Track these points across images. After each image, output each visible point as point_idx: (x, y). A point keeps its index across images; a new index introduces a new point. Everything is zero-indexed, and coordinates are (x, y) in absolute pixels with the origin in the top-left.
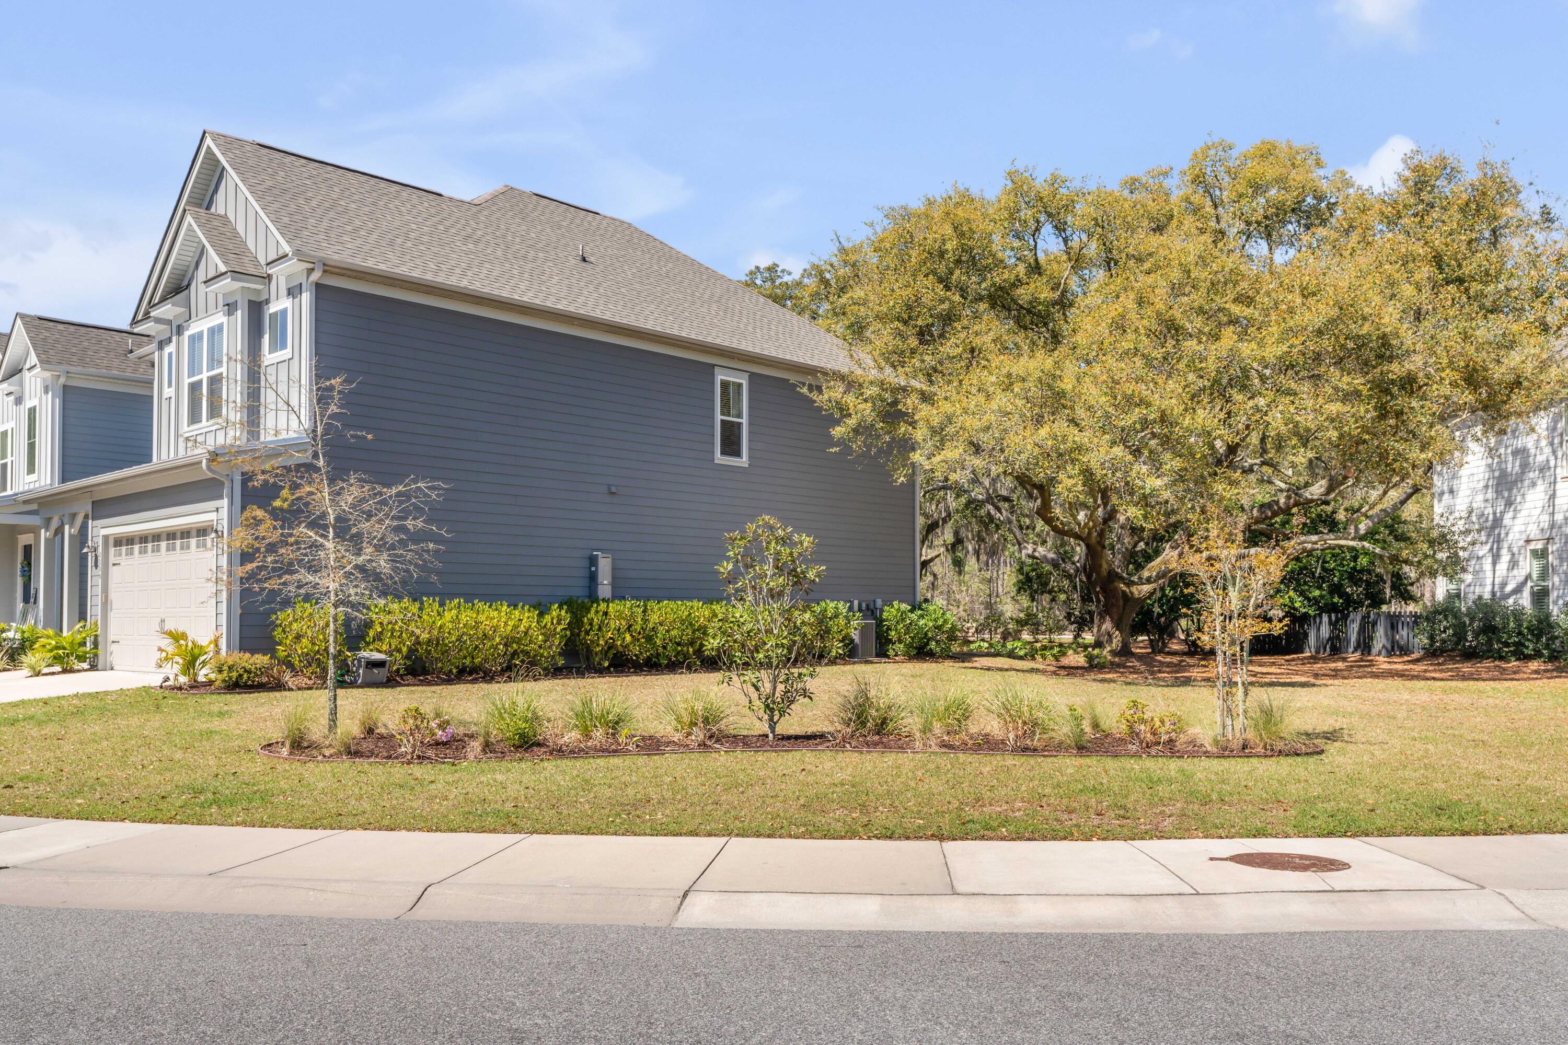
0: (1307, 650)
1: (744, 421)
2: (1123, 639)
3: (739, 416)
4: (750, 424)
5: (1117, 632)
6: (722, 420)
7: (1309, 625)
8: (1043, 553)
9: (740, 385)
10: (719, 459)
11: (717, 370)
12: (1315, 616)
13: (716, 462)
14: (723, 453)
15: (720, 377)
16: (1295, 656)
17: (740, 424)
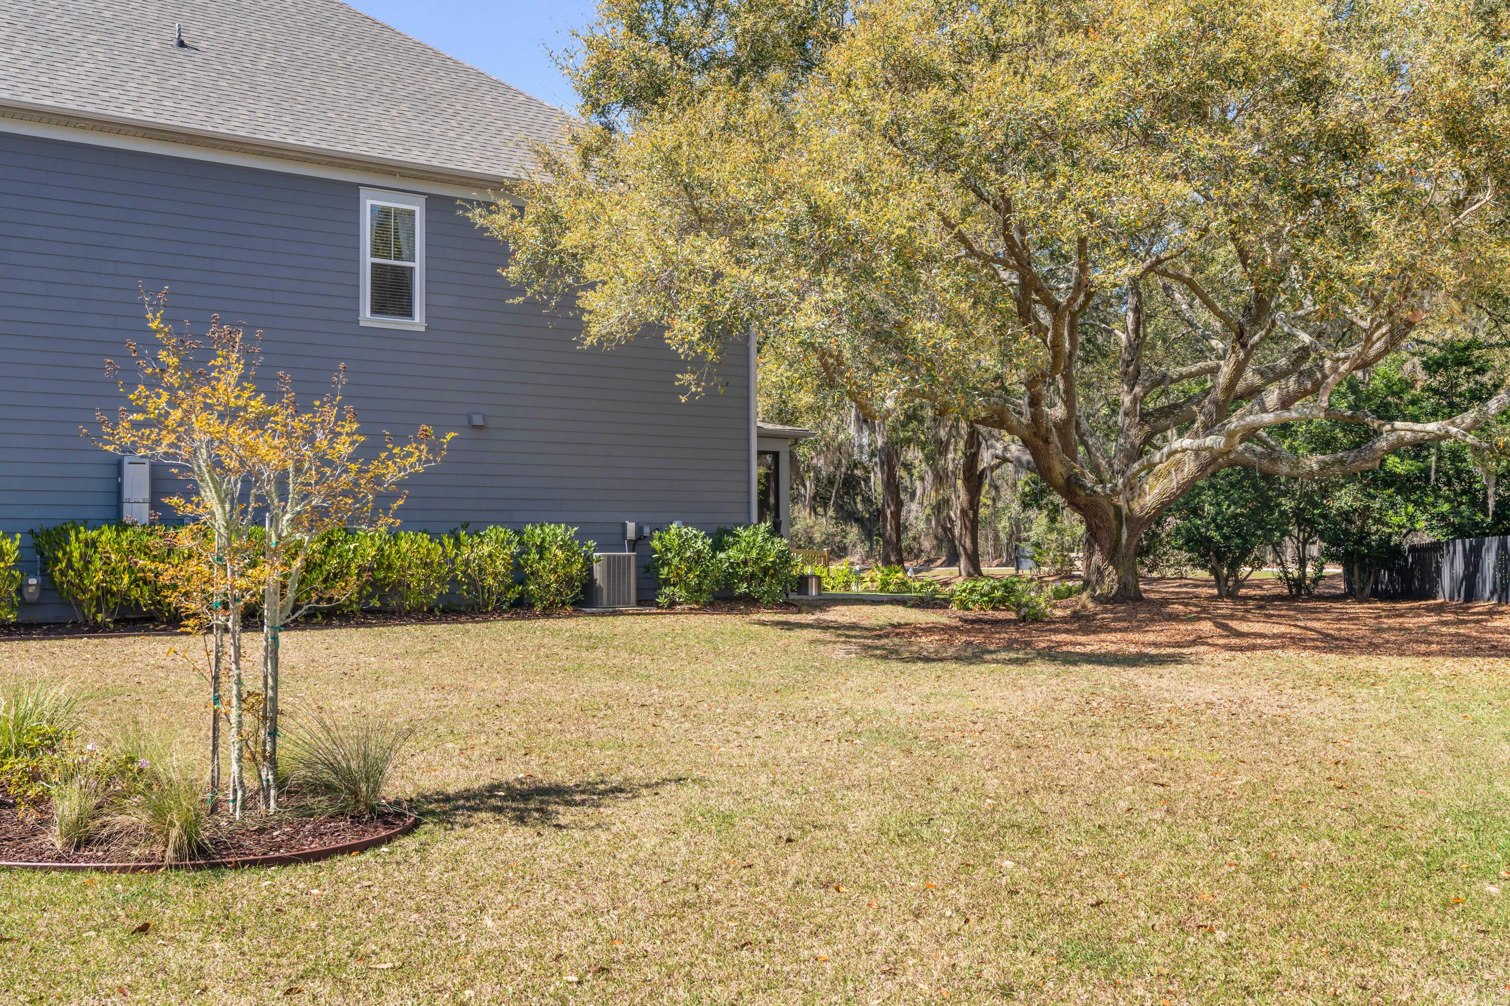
0: (1441, 593)
1: (418, 265)
2: (1120, 578)
3: (412, 258)
4: (429, 270)
5: (1111, 568)
6: (373, 264)
7: (1442, 556)
8: (1017, 453)
9: (412, 214)
10: (368, 320)
11: (363, 192)
12: (1447, 543)
13: (362, 324)
14: (374, 311)
15: (369, 202)
16: (1416, 604)
17: (412, 269)
